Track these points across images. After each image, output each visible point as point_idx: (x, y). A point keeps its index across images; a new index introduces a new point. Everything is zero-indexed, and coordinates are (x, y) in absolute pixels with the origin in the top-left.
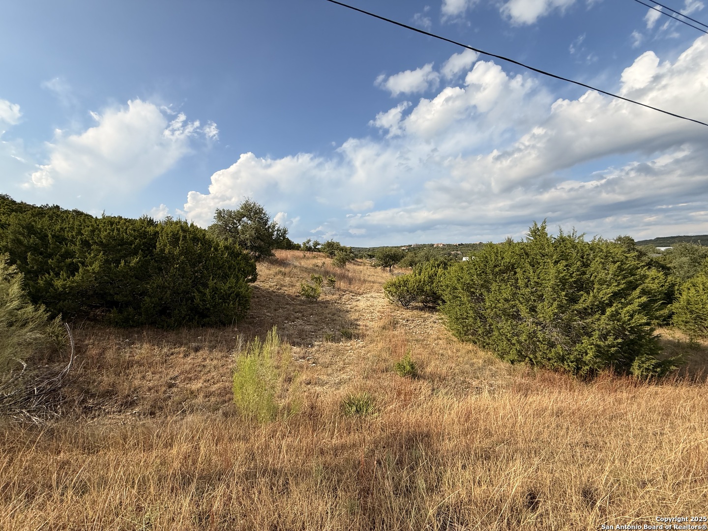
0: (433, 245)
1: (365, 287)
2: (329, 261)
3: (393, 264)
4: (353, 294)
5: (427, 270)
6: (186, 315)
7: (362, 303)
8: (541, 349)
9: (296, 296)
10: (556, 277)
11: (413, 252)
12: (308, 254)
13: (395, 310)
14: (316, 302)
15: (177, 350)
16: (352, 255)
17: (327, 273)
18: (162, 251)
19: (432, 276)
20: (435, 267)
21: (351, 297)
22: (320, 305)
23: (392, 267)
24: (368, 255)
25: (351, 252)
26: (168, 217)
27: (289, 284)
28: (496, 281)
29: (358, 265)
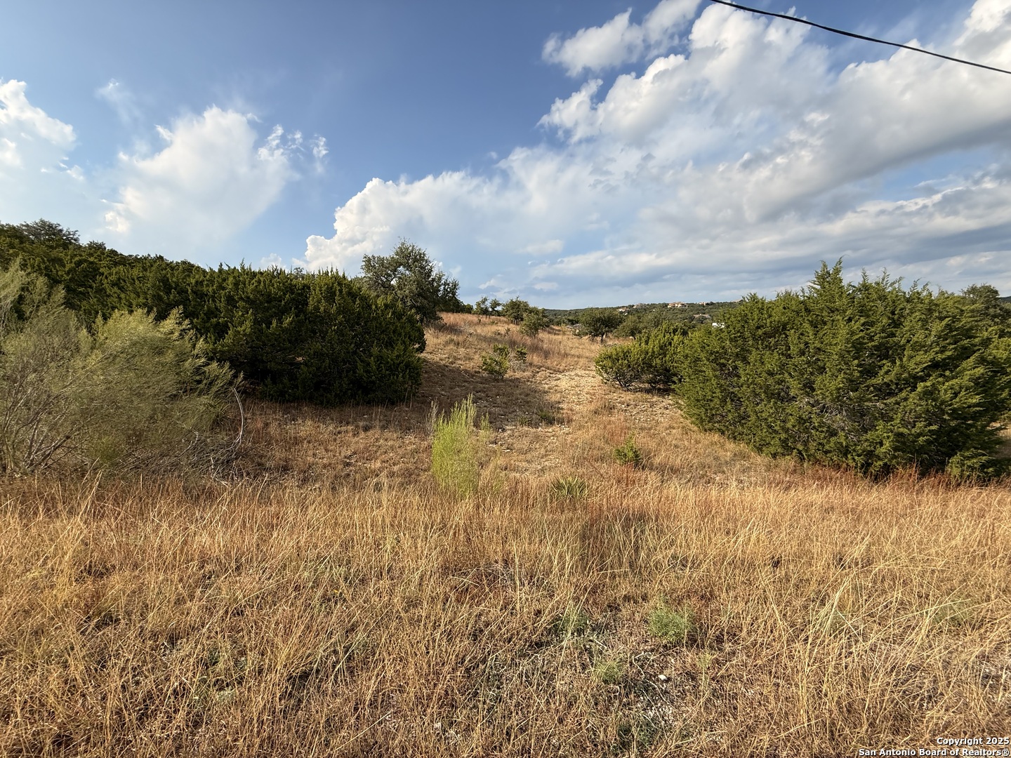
0: (666, 305)
1: (566, 362)
2: (513, 327)
3: (607, 332)
4: (551, 372)
5: (657, 338)
6: (348, 389)
7: (564, 383)
8: (815, 437)
9: (476, 372)
10: (848, 341)
11: (636, 315)
12: (484, 319)
13: (610, 392)
14: (503, 380)
15: (343, 428)
16: (545, 319)
17: (513, 344)
18: (317, 308)
19: (665, 345)
20: (670, 333)
21: (549, 374)
22: (508, 384)
23: (604, 336)
24: (569, 320)
25: (544, 316)
27: (464, 357)
28: (757, 349)
29: (555, 334)
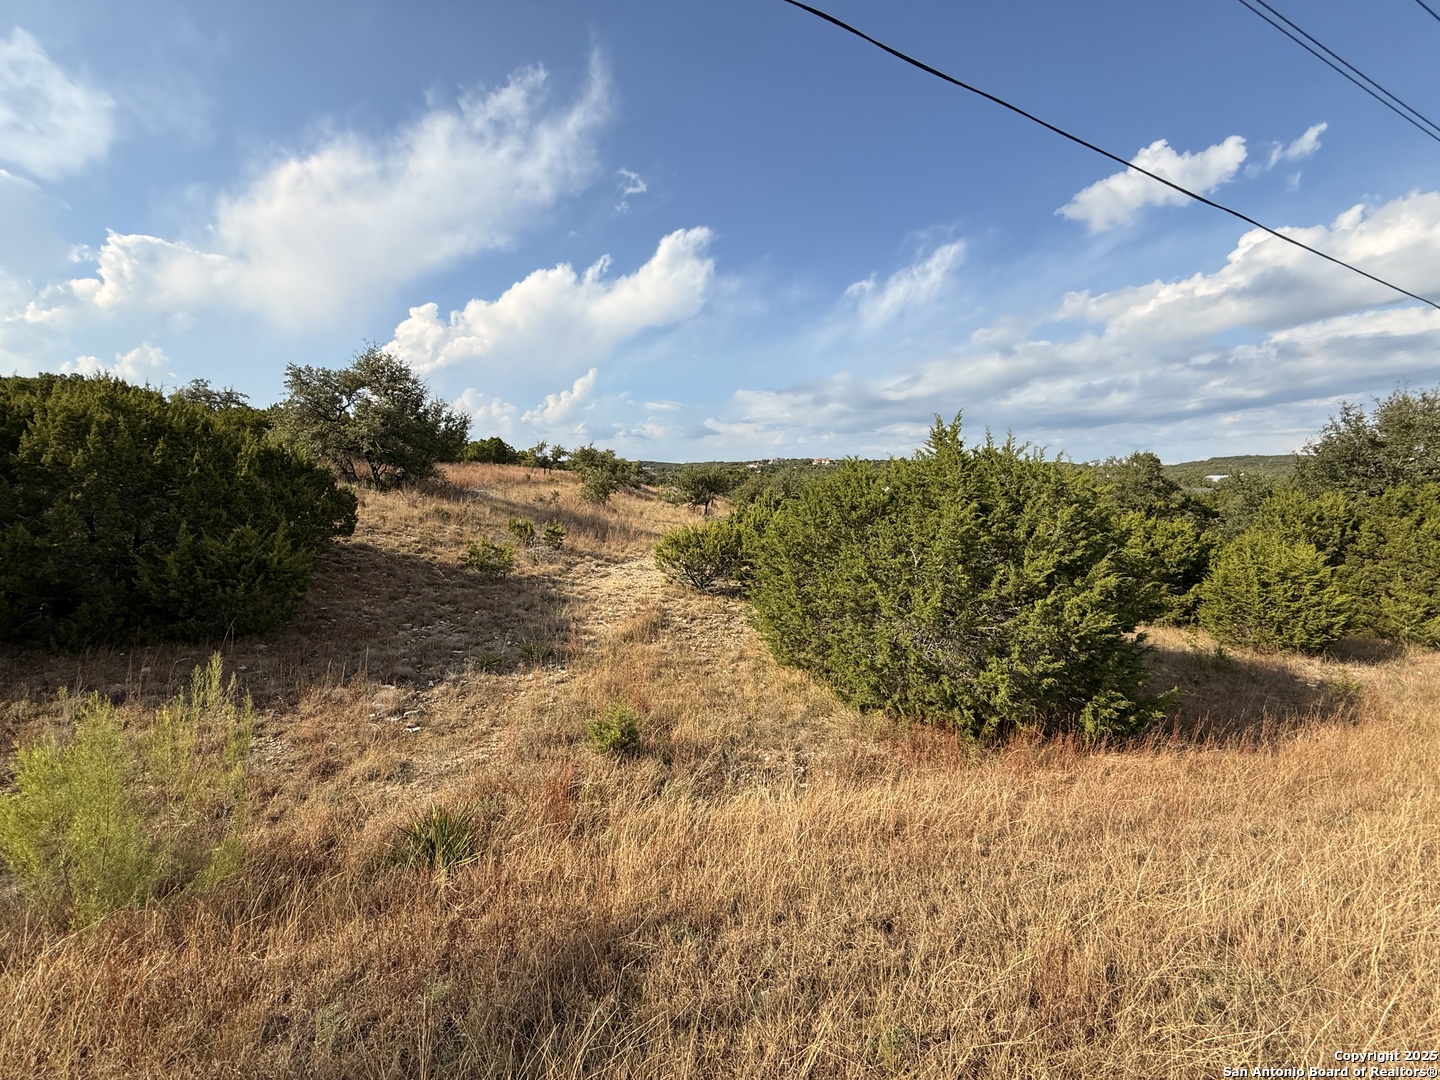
0: (811, 461)
1: (634, 546)
3: (716, 498)
4: (601, 562)
7: (613, 581)
8: (913, 682)
9: (460, 567)
12: (539, 475)
13: (674, 596)
14: (502, 580)
16: (638, 477)
19: (762, 525)
21: (594, 567)
22: (510, 587)
23: (710, 504)
25: (637, 472)
26: (197, 381)
27: (452, 540)
29: (643, 498)
